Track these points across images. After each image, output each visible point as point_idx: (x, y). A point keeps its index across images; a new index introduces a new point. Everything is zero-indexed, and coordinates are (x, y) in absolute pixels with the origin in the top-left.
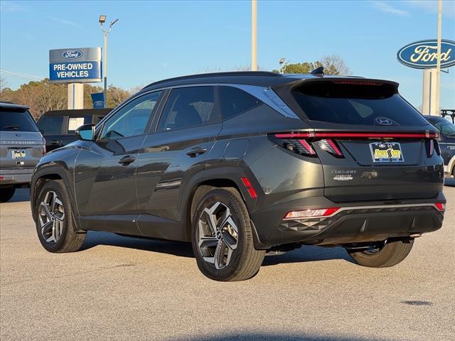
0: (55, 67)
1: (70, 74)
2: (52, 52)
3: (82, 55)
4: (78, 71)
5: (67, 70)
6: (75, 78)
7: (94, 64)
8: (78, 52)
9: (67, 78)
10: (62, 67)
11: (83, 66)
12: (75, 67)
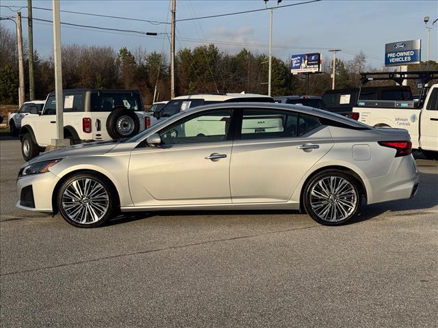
0: (389, 55)
1: (398, 60)
2: (387, 46)
3: (408, 45)
4: (404, 57)
5: (396, 57)
6: (402, 62)
7: (415, 51)
8: (404, 44)
9: (396, 62)
10: (392, 55)
11: (407, 53)
12: (401, 54)
